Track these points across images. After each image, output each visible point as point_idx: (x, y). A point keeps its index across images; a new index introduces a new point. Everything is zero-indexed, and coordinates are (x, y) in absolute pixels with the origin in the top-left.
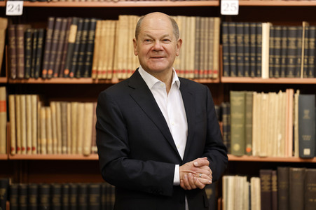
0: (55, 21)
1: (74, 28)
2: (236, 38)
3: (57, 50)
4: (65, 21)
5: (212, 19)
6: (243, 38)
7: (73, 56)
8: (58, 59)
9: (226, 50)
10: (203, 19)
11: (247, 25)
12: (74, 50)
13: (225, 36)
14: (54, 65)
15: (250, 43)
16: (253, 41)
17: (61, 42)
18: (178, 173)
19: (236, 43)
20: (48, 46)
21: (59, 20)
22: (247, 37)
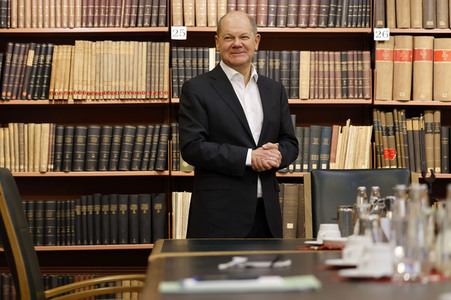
0: (14, 47)
1: (32, 53)
2: (184, 62)
3: (15, 74)
4: (23, 46)
5: (162, 44)
6: (192, 62)
7: (30, 78)
8: (17, 83)
9: (175, 73)
10: (154, 44)
11: (195, 50)
12: (31, 74)
13: (174, 60)
14: (13, 88)
15: (197, 66)
16: (201, 65)
17: (20, 66)
18: (251, 156)
19: (185, 66)
20: (7, 70)
21: (18, 45)
22: (195, 61)
